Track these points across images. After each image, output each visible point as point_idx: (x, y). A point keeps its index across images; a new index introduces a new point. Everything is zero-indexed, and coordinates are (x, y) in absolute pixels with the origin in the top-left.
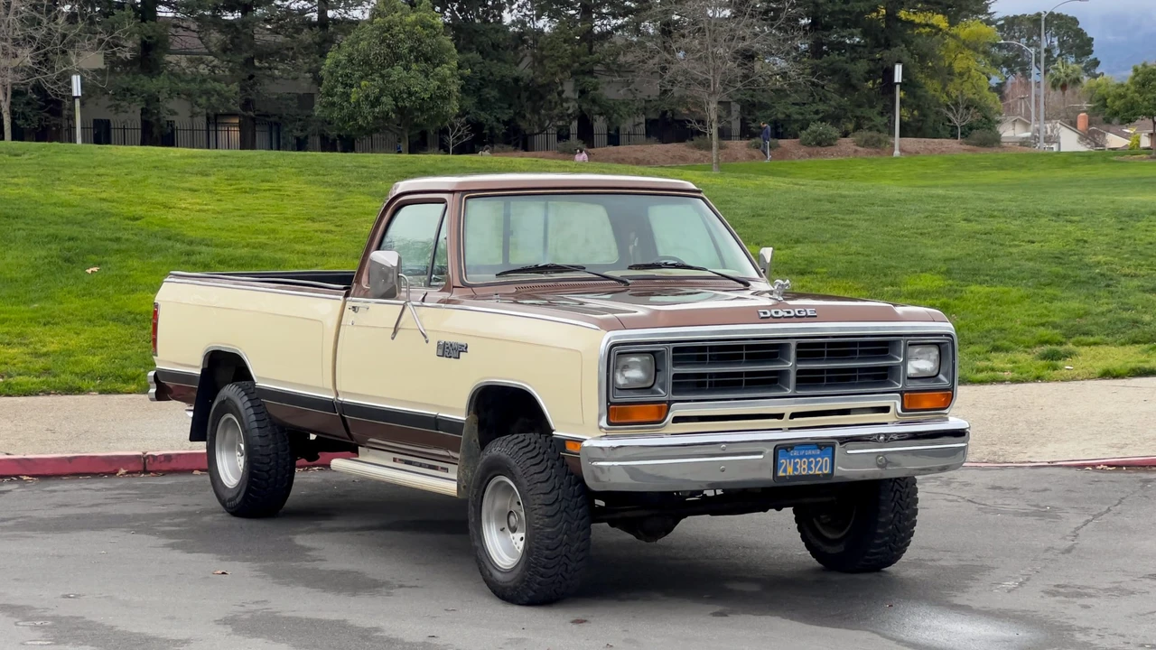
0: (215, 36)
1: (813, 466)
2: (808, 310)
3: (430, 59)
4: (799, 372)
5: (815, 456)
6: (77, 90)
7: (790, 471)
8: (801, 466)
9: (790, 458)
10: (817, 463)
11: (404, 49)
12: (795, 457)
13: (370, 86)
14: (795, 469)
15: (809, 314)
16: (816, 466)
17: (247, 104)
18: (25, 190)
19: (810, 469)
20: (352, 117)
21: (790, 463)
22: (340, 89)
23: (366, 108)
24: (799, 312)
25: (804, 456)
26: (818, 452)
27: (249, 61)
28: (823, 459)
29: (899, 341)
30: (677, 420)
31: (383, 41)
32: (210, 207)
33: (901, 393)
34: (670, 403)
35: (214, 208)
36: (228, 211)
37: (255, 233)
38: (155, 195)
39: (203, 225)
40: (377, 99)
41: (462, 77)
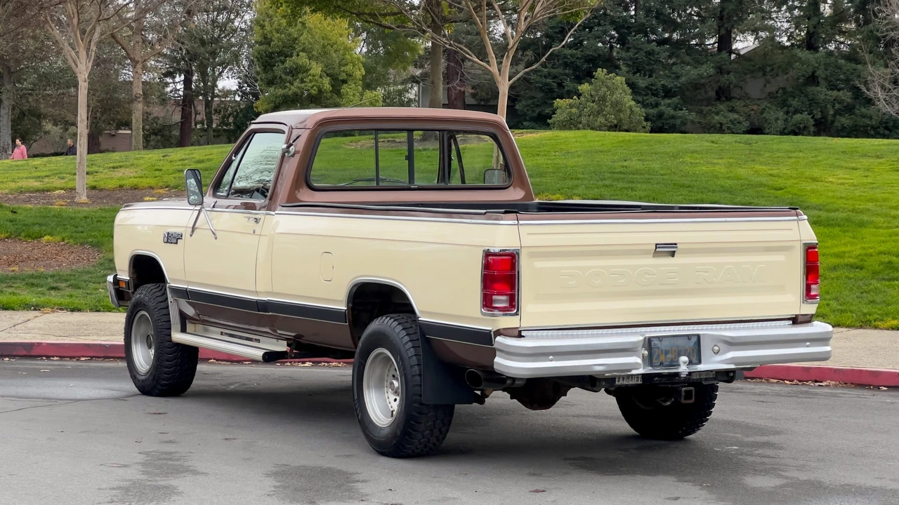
18: (717, 168)
32: (851, 181)
35: (855, 182)
36: (864, 184)
37: (869, 201)
38: (816, 172)
39: (831, 194)
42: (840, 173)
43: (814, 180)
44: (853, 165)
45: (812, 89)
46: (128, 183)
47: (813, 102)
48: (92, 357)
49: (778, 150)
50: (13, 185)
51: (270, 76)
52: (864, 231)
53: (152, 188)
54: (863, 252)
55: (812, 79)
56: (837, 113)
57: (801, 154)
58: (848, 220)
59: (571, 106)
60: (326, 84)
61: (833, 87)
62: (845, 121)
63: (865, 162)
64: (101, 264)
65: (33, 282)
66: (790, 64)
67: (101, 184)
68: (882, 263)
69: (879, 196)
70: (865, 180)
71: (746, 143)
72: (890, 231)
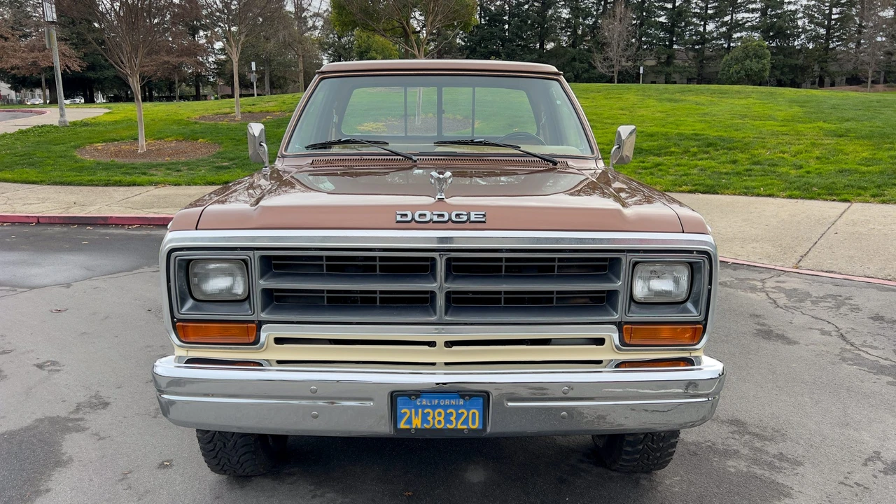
0: (691, 54)
1: (453, 418)
2: (472, 214)
3: (760, 57)
4: (448, 295)
5: (457, 407)
6: (641, 72)
7: (417, 422)
8: (434, 418)
9: (417, 408)
10: (459, 416)
11: (751, 54)
12: (424, 407)
13: (737, 67)
14: (424, 420)
15: (472, 219)
16: (457, 419)
17: (699, 75)
19: (448, 421)
20: (730, 78)
21: (417, 414)
22: (727, 69)
23: (735, 75)
24: (457, 215)
25: (438, 406)
26: (461, 402)
27: (701, 61)
28: (468, 411)
29: (619, 260)
30: (279, 341)
31: (743, 52)
33: (619, 325)
34: (260, 324)
36: (592, 106)
40: (739, 71)
41: (772, 63)
45: (573, 63)
46: (265, 109)
47: (574, 68)
48: (141, 225)
50: (215, 112)
53: (275, 112)
55: (574, 59)
56: (583, 72)
61: (582, 62)
62: (585, 75)
63: (592, 94)
64: (214, 155)
65: (170, 167)
66: (565, 54)
67: (254, 111)
69: (598, 112)
70: (592, 104)
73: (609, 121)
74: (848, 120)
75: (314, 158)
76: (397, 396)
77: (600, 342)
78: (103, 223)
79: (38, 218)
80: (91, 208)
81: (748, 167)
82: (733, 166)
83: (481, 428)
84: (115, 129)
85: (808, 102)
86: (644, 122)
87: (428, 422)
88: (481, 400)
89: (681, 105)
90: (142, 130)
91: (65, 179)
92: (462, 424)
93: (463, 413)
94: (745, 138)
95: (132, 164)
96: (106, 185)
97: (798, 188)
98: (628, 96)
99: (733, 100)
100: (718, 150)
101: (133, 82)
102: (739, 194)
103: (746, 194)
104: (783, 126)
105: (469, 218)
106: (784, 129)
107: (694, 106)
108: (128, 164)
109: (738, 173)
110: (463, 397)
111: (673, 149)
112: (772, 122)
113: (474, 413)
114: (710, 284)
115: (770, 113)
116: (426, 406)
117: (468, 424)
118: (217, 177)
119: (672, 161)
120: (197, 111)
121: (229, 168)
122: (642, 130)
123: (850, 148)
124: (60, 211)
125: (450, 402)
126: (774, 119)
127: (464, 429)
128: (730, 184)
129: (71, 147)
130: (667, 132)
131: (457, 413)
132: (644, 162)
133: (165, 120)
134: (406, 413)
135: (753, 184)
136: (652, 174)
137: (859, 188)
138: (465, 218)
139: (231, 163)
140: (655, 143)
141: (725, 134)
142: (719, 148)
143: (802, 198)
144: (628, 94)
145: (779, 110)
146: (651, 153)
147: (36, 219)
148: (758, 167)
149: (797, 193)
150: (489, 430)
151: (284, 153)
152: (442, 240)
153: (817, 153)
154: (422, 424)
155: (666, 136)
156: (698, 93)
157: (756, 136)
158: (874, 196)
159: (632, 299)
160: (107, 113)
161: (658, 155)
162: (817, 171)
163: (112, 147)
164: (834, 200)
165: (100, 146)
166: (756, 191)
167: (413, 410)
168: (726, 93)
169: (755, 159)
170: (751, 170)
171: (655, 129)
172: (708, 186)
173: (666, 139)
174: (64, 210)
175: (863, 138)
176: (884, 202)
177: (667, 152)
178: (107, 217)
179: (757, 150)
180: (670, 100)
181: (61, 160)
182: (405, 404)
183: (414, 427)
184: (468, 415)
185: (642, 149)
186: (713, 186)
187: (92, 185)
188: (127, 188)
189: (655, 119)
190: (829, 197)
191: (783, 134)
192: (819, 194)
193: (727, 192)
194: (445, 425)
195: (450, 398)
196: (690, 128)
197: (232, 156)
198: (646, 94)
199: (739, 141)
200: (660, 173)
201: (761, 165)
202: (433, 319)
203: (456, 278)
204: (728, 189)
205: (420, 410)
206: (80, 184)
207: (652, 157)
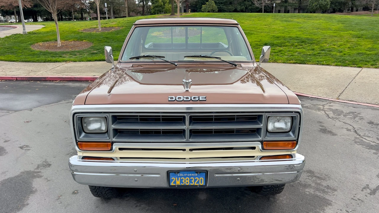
1: (193, 181)
2: (200, 97)
4: (191, 131)
5: (194, 177)
6: (274, 6)
7: (178, 183)
8: (185, 181)
9: (178, 177)
12: (181, 177)
13: (316, 3)
14: (181, 182)
15: (201, 99)
16: (195, 181)
17: (299, 7)
20: (313, 8)
21: (178, 179)
22: (311, 4)
23: (315, 7)
24: (194, 98)
25: (187, 176)
26: (196, 175)
27: (300, 1)
28: (199, 178)
29: (262, 116)
33: (262, 142)
34: (112, 143)
35: (251, 23)
37: (253, 28)
38: (243, 21)
39: (246, 26)
40: (317, 5)
41: (331, 2)
42: (248, 21)
43: (243, 23)
44: (250, 19)
45: (245, 2)
46: (111, 26)
47: (245, 4)
48: (60, 80)
49: (236, 16)
50: (90, 27)
51: (153, 2)
52: (252, 35)
53: (115, 27)
54: (252, 41)
55: (245, 0)
57: (241, 17)
58: (249, 33)
59: (205, 6)
60: (162, 4)
61: (248, 2)
62: (250, 7)
63: (253, 18)
64: (90, 47)
65: (72, 53)
67: (106, 26)
68: (255, 44)
69: (255, 27)
70: (253, 23)
71: (231, 15)
72: (257, 35)
73: (260, 31)
74: (362, 30)
75: (133, 64)
76: (170, 173)
77: (254, 148)
78: (44, 80)
79: (17, 78)
80: (39, 73)
81: (319, 52)
82: (313, 52)
83: (204, 184)
84: (47, 36)
85: (346, 21)
86: (274, 31)
87: (183, 183)
88: (204, 174)
89: (290, 23)
90: (59, 37)
91: (27, 59)
92: (197, 183)
93: (197, 179)
94: (317, 38)
95: (55, 52)
96: (45, 62)
97: (340, 62)
98: (268, 19)
99: (313, 21)
100: (306, 44)
101: (54, 16)
102: (315, 64)
103: (318, 64)
104: (335, 33)
105: (199, 99)
106: (335, 34)
107: (296, 24)
108: (53, 52)
109: (315, 55)
110: (197, 173)
111: (287, 44)
112: (330, 31)
113: (201, 179)
114: (300, 125)
115: (329, 27)
116: (182, 177)
117: (199, 183)
118: (92, 58)
119: (287, 49)
120: (82, 27)
121: (97, 54)
122: (274, 35)
123: (363, 43)
124: (25, 75)
125: (192, 175)
126: (331, 30)
127: (197, 185)
128: (311, 60)
129: (29, 44)
130: (285, 36)
131: (195, 179)
132: (274, 50)
133: (69, 31)
134: (173, 179)
135: (321, 60)
136: (278, 55)
137: (366, 61)
138: (197, 99)
139: (98, 51)
140: (280, 41)
141: (309, 37)
142: (307, 43)
143: (342, 66)
144: (268, 18)
145: (333, 25)
146: (278, 46)
147: (16, 78)
148: (323, 52)
149: (339, 64)
150: (208, 185)
151: (121, 61)
152: (188, 108)
153: (349, 45)
154: (180, 183)
155: (284, 38)
156: (299, 17)
157: (323, 37)
158: (372, 65)
159: (267, 130)
160: (43, 28)
161: (281, 46)
162: (348, 54)
163: (46, 44)
164: (355, 67)
165: (41, 44)
166: (322, 63)
167: (177, 178)
168: (311, 18)
169: (322, 48)
170: (320, 53)
171: (279, 35)
172: (301, 61)
173: (284, 39)
174: (27, 74)
175: (369, 38)
176: (376, 68)
177: (285, 45)
178: (46, 77)
179: (323, 44)
180: (286, 21)
181: (25, 50)
182: (173, 176)
183: (177, 184)
184: (199, 180)
185: (274, 44)
186: (304, 61)
187: (39, 62)
188: (54, 63)
189: (279, 30)
190: (353, 66)
191: (334, 37)
192: (349, 64)
193: (309, 63)
194: (190, 183)
195: (192, 173)
196: (294, 34)
197: (98, 48)
198: (276, 18)
199: (315, 40)
200: (281, 55)
201: (324, 51)
202: (184, 140)
203: (194, 123)
204: (310, 62)
205: (179, 178)
206: (33, 62)
207: (278, 48)
